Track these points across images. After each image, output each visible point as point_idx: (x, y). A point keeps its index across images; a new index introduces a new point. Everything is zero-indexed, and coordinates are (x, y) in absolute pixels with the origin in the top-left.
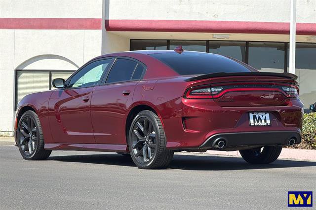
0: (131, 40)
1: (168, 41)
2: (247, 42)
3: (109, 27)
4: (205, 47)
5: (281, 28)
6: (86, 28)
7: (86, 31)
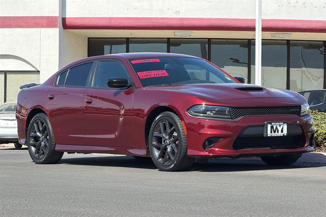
0: (89, 38)
1: (127, 39)
2: (209, 39)
3: (66, 25)
4: (166, 45)
5: (244, 25)
6: (43, 27)
7: (42, 29)
